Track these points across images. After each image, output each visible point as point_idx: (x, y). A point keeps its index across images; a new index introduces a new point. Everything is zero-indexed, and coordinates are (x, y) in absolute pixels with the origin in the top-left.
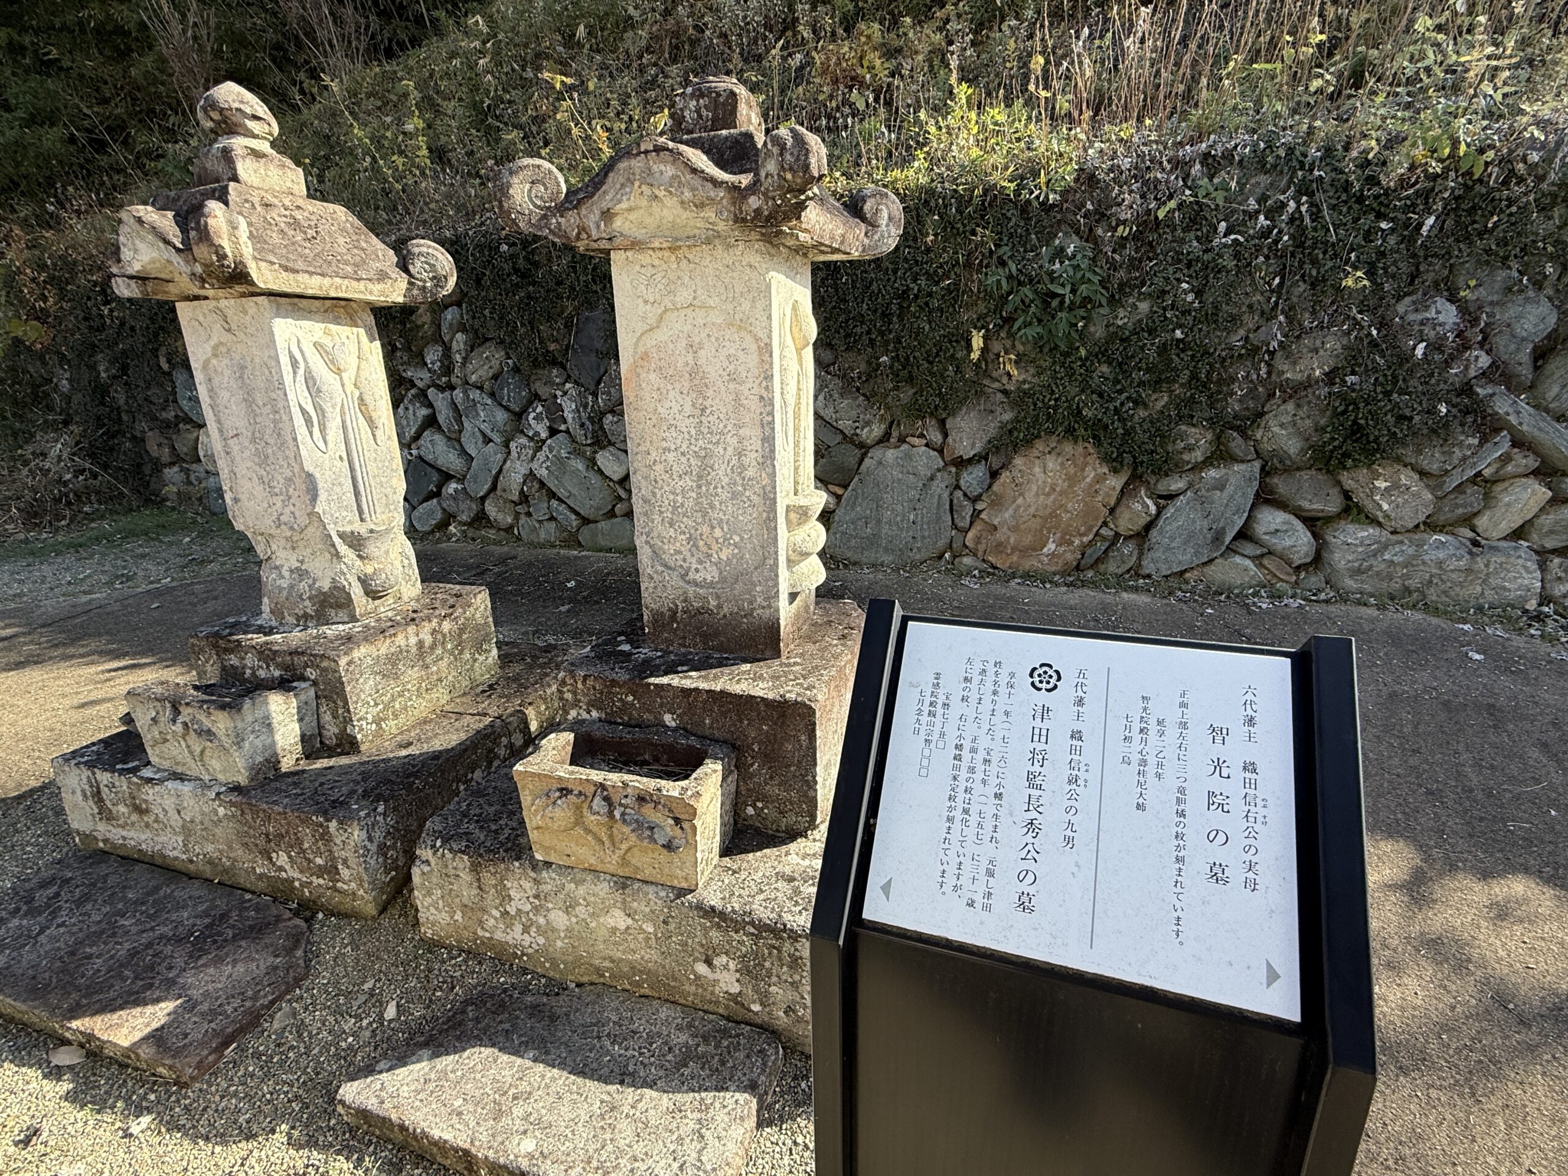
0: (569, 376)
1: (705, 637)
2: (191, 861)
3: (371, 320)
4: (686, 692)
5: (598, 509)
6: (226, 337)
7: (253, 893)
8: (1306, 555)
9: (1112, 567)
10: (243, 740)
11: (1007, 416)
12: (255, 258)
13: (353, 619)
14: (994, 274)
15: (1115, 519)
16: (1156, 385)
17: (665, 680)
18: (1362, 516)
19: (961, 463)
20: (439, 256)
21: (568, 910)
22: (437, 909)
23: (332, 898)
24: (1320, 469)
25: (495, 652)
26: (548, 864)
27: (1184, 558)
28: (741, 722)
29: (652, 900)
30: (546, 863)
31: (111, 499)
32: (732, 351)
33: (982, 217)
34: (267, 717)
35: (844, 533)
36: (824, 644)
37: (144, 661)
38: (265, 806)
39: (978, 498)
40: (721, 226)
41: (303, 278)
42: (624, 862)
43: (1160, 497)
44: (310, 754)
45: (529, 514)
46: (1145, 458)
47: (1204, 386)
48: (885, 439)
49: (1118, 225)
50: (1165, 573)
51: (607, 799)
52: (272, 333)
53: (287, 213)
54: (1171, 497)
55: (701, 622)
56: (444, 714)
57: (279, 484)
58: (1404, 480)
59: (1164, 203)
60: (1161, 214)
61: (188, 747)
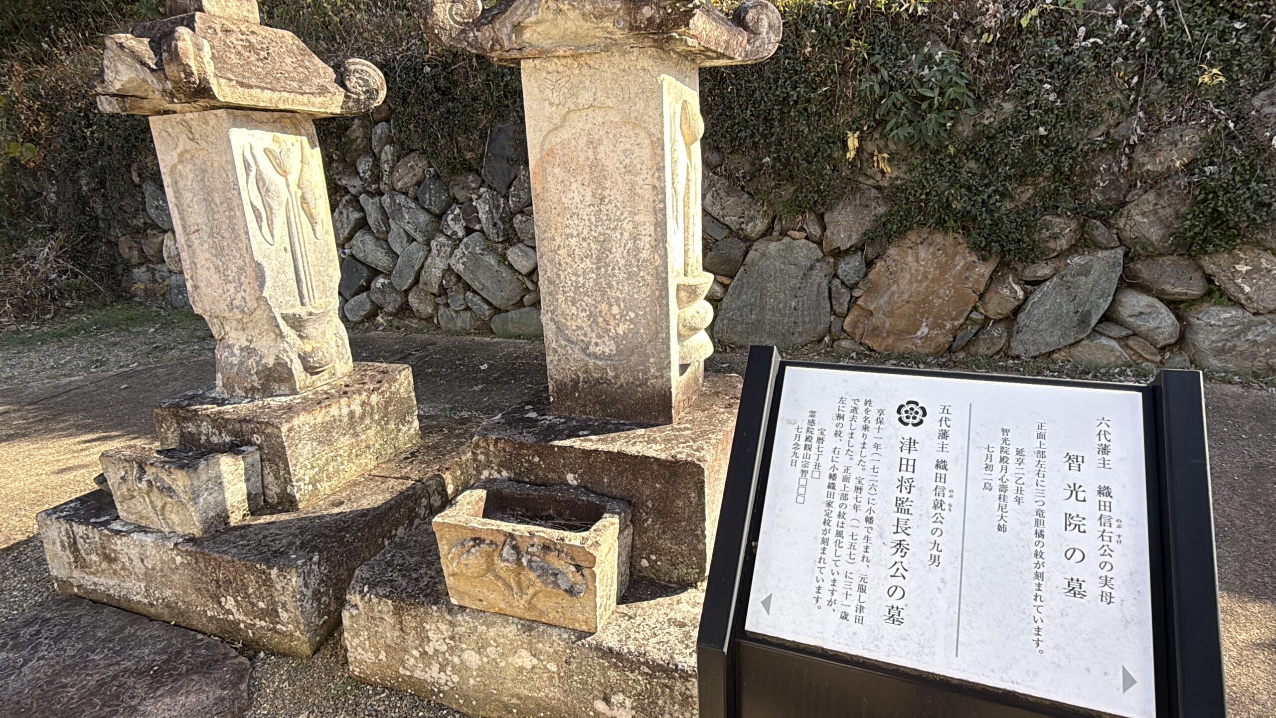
0: (483, 182)
1: (604, 405)
2: (152, 605)
3: (312, 129)
4: (587, 453)
5: (508, 300)
6: (190, 145)
7: (205, 634)
8: (1171, 336)
9: (982, 349)
10: (198, 496)
11: (881, 210)
12: (216, 76)
13: (294, 392)
14: (867, 80)
15: (984, 304)
16: (1021, 178)
17: (567, 443)
18: (1225, 299)
19: (838, 254)
20: (372, 72)
21: (480, 650)
22: (363, 649)
23: (271, 638)
24: (1181, 255)
25: (416, 423)
26: (462, 608)
27: (1051, 339)
28: (636, 480)
29: (556, 642)
30: (461, 607)
31: (89, 296)
32: (628, 146)
33: (856, 29)
34: (219, 477)
35: (731, 319)
36: (712, 412)
37: (113, 434)
38: (216, 555)
39: (855, 286)
40: (618, 35)
41: (256, 92)
42: (530, 606)
43: (1027, 283)
44: (254, 511)
45: (447, 305)
46: (1012, 247)
47: (1068, 179)
48: (767, 233)
49: (982, 33)
50: (1033, 354)
51: (515, 547)
52: (229, 141)
53: (244, 37)
54: (1037, 283)
55: (600, 391)
56: (372, 477)
57: (232, 274)
58: (1264, 264)
59: (1026, 11)
60: (1024, 22)
61: (151, 502)
